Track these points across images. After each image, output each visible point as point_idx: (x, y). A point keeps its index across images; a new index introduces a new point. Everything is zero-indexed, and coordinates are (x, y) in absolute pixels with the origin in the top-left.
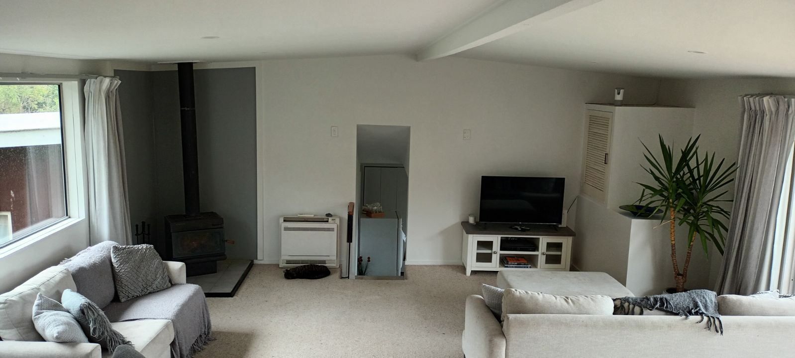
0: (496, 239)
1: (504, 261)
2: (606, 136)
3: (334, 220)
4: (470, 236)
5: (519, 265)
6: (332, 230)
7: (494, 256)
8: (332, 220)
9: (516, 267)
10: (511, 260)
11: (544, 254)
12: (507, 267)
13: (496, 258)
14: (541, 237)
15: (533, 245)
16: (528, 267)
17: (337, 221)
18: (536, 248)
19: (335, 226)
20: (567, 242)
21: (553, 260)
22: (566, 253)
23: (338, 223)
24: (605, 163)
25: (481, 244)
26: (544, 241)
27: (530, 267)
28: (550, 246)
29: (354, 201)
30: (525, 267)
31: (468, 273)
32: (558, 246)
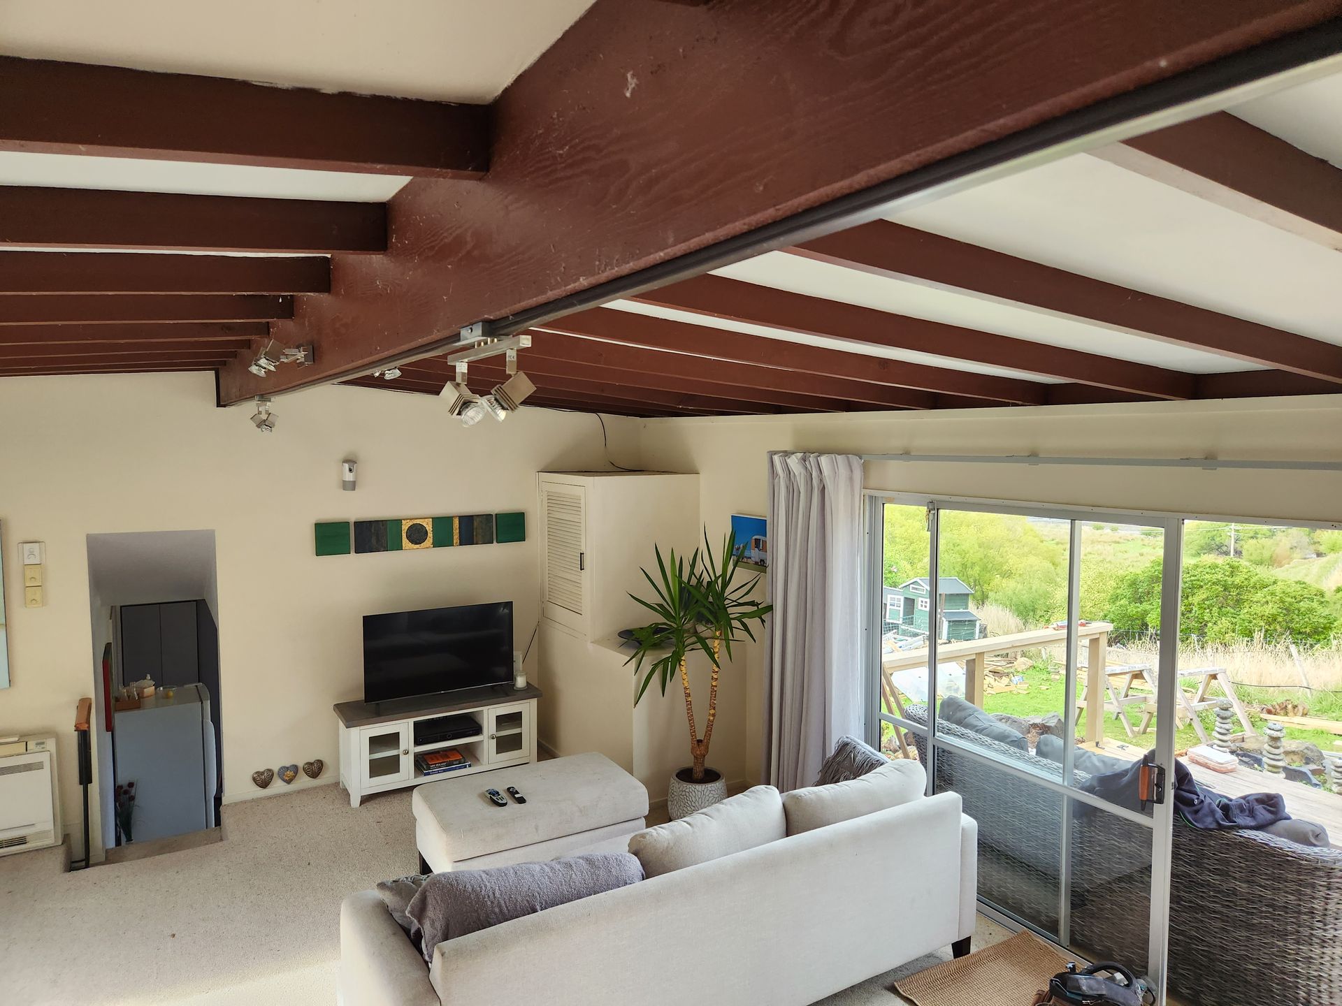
0: (404, 728)
1: (423, 764)
2: (577, 524)
3: (43, 743)
4: (355, 731)
5: (450, 766)
6: (39, 766)
7: (403, 759)
8: (37, 744)
9: (444, 771)
10: (432, 760)
11: (493, 738)
12: (428, 774)
13: (407, 763)
14: (485, 709)
15: (472, 726)
16: (465, 767)
17: (51, 745)
18: (478, 730)
19: (44, 758)
20: (528, 709)
21: (508, 744)
22: (529, 730)
23: (53, 750)
24: (581, 569)
25: (376, 742)
26: (489, 714)
27: (470, 766)
28: (502, 721)
29: (92, 696)
30: (460, 768)
31: (355, 801)
32: (515, 719)
